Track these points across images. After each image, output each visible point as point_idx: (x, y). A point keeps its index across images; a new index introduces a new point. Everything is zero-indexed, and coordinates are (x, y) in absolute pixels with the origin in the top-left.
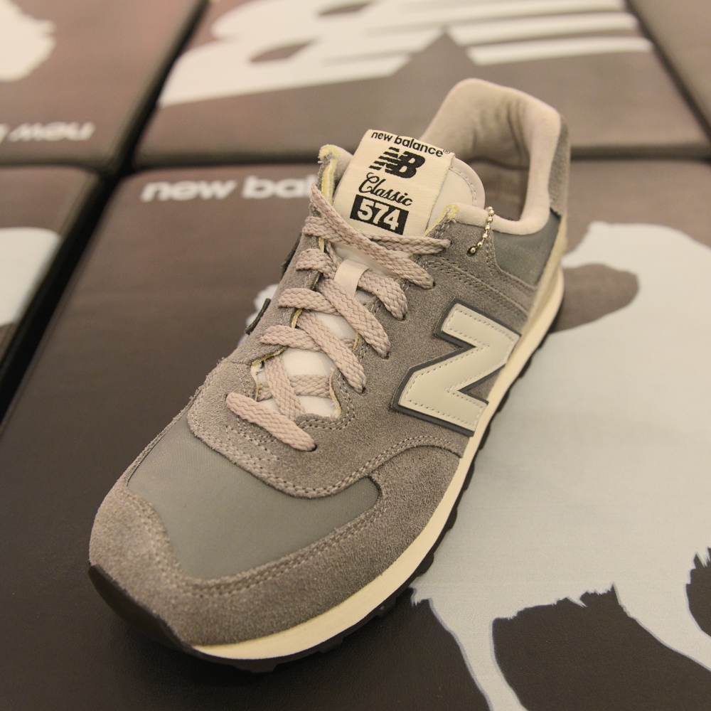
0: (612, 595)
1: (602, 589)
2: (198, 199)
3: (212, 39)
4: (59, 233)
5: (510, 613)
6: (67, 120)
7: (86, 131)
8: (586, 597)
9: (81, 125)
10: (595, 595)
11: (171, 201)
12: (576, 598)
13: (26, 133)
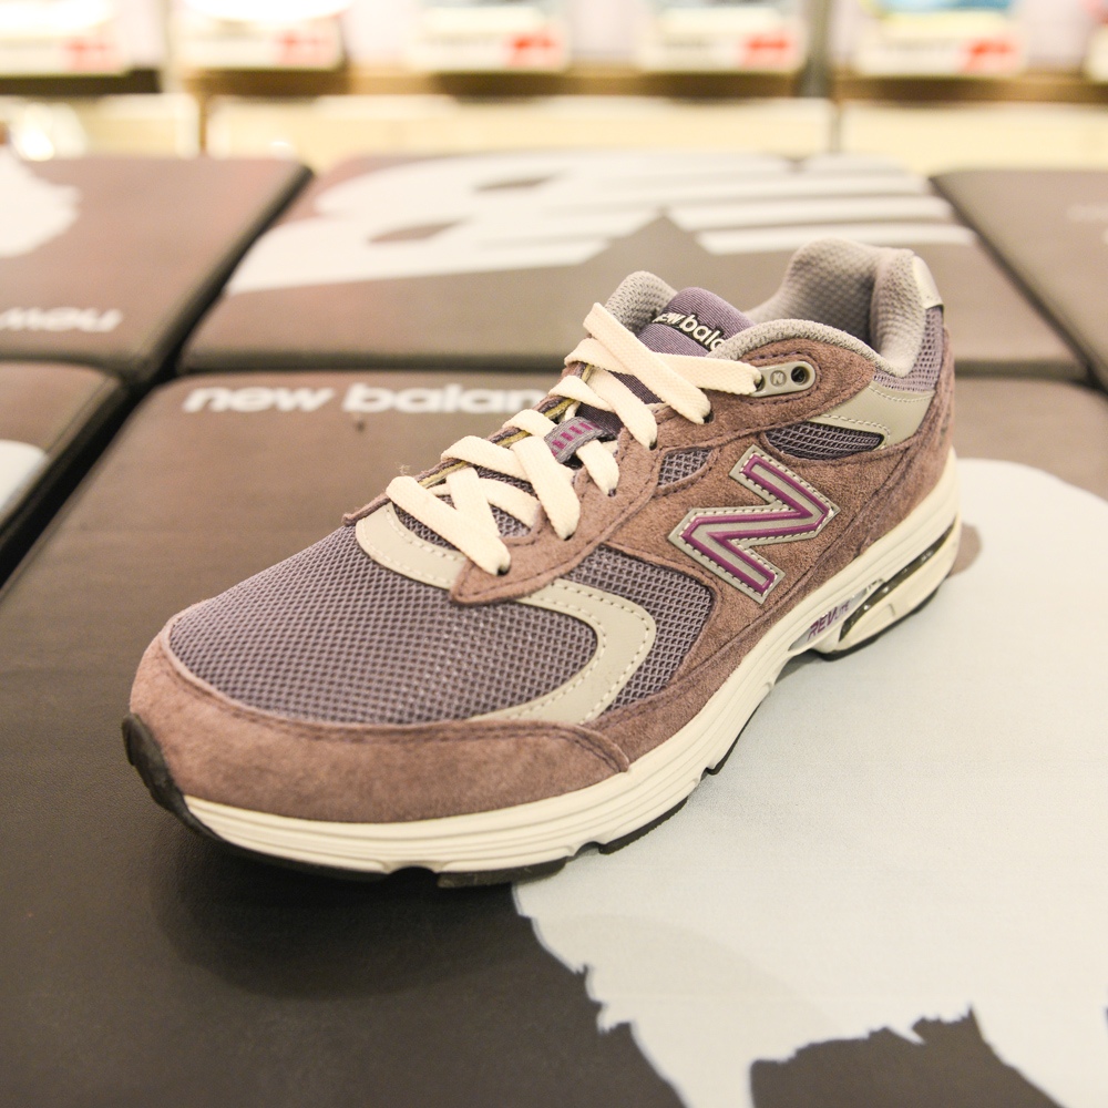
0: (969, 1024)
1: (951, 1013)
2: (273, 410)
3: (313, 214)
4: (47, 451)
5: (781, 1050)
6: (82, 306)
7: (110, 321)
8: (922, 1026)
9: (102, 311)
10: (938, 1024)
11: (230, 412)
12: (904, 1028)
13: (15, 319)
